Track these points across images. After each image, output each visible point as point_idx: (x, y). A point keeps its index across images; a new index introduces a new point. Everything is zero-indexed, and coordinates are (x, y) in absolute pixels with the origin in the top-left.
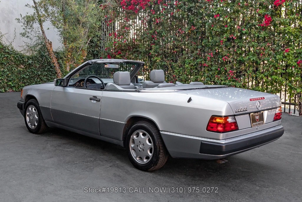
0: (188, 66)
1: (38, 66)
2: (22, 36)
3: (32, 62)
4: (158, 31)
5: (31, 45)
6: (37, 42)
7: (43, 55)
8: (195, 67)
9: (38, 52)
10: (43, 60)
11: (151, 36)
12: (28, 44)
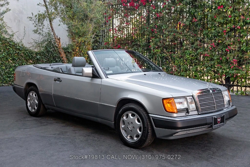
0: (188, 57)
1: (45, 60)
2: (35, 32)
3: (40, 58)
4: (158, 25)
5: (39, 42)
6: (44, 38)
7: (49, 51)
8: (196, 57)
9: (45, 48)
10: (49, 56)
11: (150, 30)
12: (36, 41)
